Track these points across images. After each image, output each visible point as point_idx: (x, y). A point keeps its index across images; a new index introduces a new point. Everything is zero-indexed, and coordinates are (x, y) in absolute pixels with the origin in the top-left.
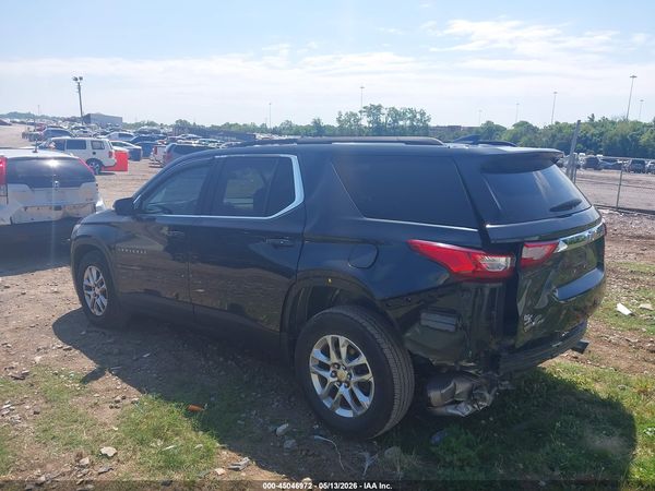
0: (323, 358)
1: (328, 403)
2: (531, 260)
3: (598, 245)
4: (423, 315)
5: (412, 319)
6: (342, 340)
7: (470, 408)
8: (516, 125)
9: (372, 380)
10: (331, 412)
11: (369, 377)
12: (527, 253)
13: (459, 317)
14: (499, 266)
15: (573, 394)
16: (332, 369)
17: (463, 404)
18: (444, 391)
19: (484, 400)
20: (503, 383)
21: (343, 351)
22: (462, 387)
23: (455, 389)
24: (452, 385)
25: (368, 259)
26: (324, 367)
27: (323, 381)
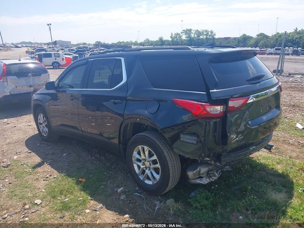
0: (138, 157)
1: (141, 178)
2: (233, 107)
3: (277, 96)
4: (181, 136)
5: (176, 138)
6: (146, 148)
7: (208, 180)
8: (258, 35)
9: (159, 167)
10: (143, 182)
11: (158, 165)
12: (231, 104)
13: (198, 137)
14: (217, 111)
15: (265, 171)
16: (142, 162)
17: (204, 178)
18: (194, 172)
19: (215, 176)
20: (226, 167)
21: (147, 153)
22: (204, 170)
23: (200, 171)
24: (199, 169)
25: (154, 109)
26: (139, 160)
27: (139, 167)
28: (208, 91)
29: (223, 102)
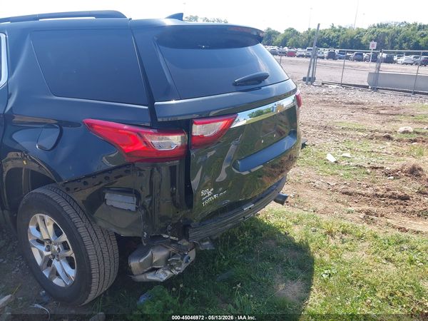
0: (37, 235)
1: (46, 273)
2: (201, 137)
4: (107, 196)
6: (47, 218)
7: (169, 273)
9: (73, 255)
10: (49, 281)
11: (70, 253)
12: (197, 130)
13: (138, 195)
14: (170, 144)
16: (46, 244)
17: (161, 270)
18: (142, 261)
19: (180, 265)
20: (204, 244)
21: (50, 228)
22: (158, 255)
23: (152, 258)
24: (150, 254)
26: (40, 242)
27: (41, 254)
28: (151, 103)
29: (182, 126)
